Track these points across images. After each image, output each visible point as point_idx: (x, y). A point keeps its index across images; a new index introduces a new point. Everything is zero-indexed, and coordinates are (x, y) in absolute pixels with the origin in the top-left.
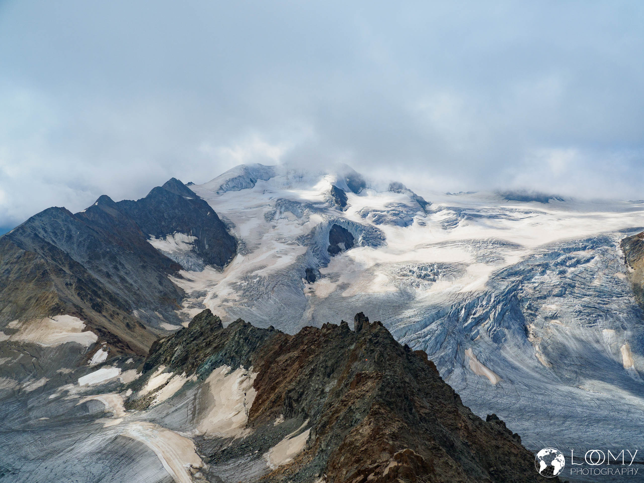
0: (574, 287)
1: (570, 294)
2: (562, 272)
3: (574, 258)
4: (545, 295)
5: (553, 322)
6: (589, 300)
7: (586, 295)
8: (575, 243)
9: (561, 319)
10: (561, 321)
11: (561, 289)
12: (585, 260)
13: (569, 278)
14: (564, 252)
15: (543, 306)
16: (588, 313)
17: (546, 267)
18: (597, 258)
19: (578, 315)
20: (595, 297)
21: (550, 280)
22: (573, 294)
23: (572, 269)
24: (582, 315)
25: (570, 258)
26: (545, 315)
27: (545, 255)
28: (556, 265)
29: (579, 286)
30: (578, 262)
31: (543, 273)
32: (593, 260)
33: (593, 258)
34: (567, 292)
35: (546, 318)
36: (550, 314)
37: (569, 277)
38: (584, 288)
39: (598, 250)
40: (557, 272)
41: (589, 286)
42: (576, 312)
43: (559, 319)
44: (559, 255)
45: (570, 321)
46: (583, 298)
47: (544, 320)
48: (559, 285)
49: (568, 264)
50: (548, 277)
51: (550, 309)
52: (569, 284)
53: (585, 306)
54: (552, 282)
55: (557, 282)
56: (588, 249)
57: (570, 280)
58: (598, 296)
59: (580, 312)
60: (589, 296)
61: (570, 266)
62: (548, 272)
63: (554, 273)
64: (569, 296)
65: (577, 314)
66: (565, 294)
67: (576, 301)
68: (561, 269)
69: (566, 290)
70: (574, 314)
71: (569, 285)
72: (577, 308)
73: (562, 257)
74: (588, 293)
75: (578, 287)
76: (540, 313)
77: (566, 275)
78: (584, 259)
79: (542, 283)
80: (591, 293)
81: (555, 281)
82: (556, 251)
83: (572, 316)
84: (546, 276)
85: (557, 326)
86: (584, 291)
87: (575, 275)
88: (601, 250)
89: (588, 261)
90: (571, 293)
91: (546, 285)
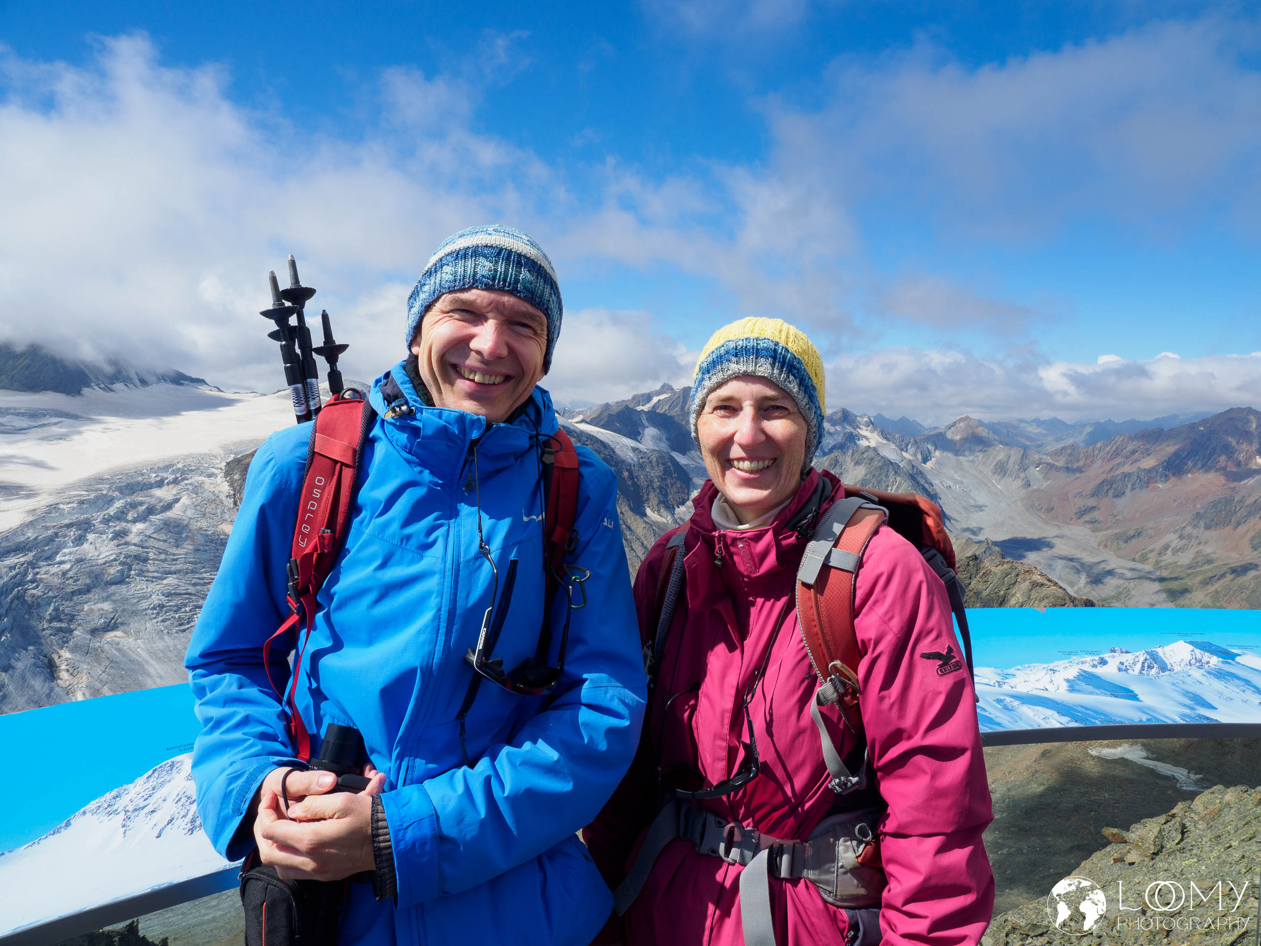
0: (146, 560)
1: (138, 575)
2: (120, 535)
3: (141, 504)
4: (88, 585)
5: (110, 636)
6: (176, 581)
7: (170, 573)
8: (143, 475)
9: (124, 628)
10: (125, 632)
11: (120, 568)
12: (163, 507)
13: (135, 545)
14: (122, 493)
15: (86, 607)
16: (175, 606)
17: (85, 527)
18: (185, 500)
19: (158, 614)
20: (187, 573)
21: (97, 554)
22: (145, 574)
23: (140, 526)
24: (166, 612)
25: (134, 506)
26: (92, 625)
27: (82, 503)
28: (107, 521)
29: (156, 557)
30: (151, 511)
31: (80, 540)
32: (177, 505)
33: (177, 500)
34: (133, 572)
35: (94, 632)
36: (102, 621)
37: (134, 541)
38: (165, 561)
39: (186, 484)
40: (110, 536)
41: (174, 555)
42: (154, 608)
43: (121, 628)
44: (111, 501)
45: (143, 628)
46: (165, 578)
47: (89, 637)
48: (115, 560)
49: (130, 517)
50: (92, 547)
51: (101, 612)
52: (135, 556)
53: (169, 595)
54: (102, 556)
55: (111, 555)
56: (168, 484)
57: (136, 548)
58: (193, 572)
59: (161, 606)
60: (175, 573)
61: (134, 521)
62: (91, 537)
63: (104, 537)
64: (138, 578)
65: (155, 611)
66: (128, 576)
67: (152, 587)
68: (117, 528)
69: (130, 569)
70: (150, 612)
71: (137, 557)
72: (155, 599)
73: (118, 504)
74: (173, 568)
75: (154, 560)
76: (79, 625)
77: (128, 539)
78: (161, 504)
79: (80, 561)
80: (179, 567)
81: (107, 554)
82: (104, 492)
83: (147, 617)
84: (86, 546)
85: (118, 643)
86: (165, 565)
87: (146, 536)
88: (191, 484)
89: (169, 507)
90: (141, 573)
91: (87, 565)
